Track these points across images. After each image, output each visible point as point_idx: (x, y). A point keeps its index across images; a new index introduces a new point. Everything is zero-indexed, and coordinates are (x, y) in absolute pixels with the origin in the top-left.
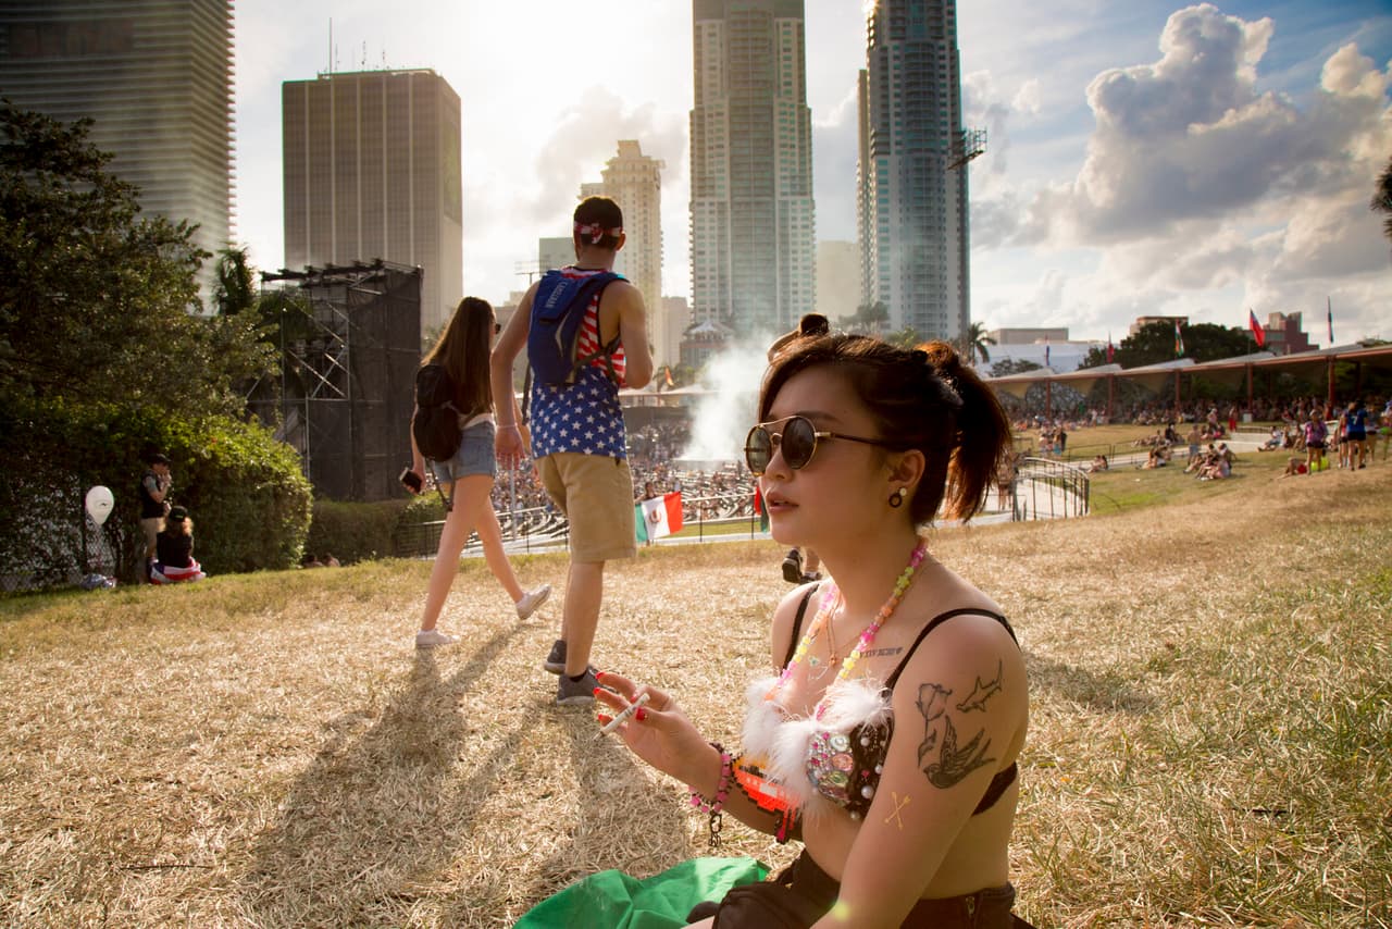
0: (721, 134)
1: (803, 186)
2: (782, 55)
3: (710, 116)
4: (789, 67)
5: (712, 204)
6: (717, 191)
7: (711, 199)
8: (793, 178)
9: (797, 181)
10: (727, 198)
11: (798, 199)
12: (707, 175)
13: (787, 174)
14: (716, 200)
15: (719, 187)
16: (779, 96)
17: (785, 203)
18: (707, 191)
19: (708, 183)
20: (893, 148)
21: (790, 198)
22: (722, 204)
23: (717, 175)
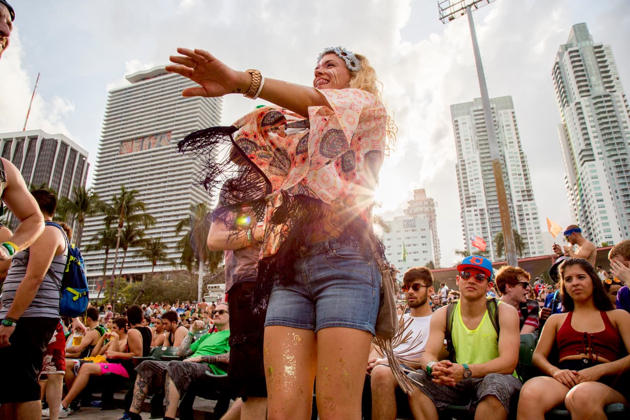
0: (476, 172)
1: (529, 196)
2: (505, 128)
3: (469, 163)
4: (511, 133)
5: (475, 211)
6: (478, 203)
7: (475, 208)
8: (523, 191)
9: (526, 193)
10: (484, 207)
11: (527, 203)
12: (471, 195)
13: (519, 189)
14: (478, 208)
15: (479, 200)
16: (507, 149)
17: (520, 206)
18: (472, 203)
19: (472, 199)
20: (596, 156)
21: (523, 203)
22: (482, 210)
23: (476, 194)
